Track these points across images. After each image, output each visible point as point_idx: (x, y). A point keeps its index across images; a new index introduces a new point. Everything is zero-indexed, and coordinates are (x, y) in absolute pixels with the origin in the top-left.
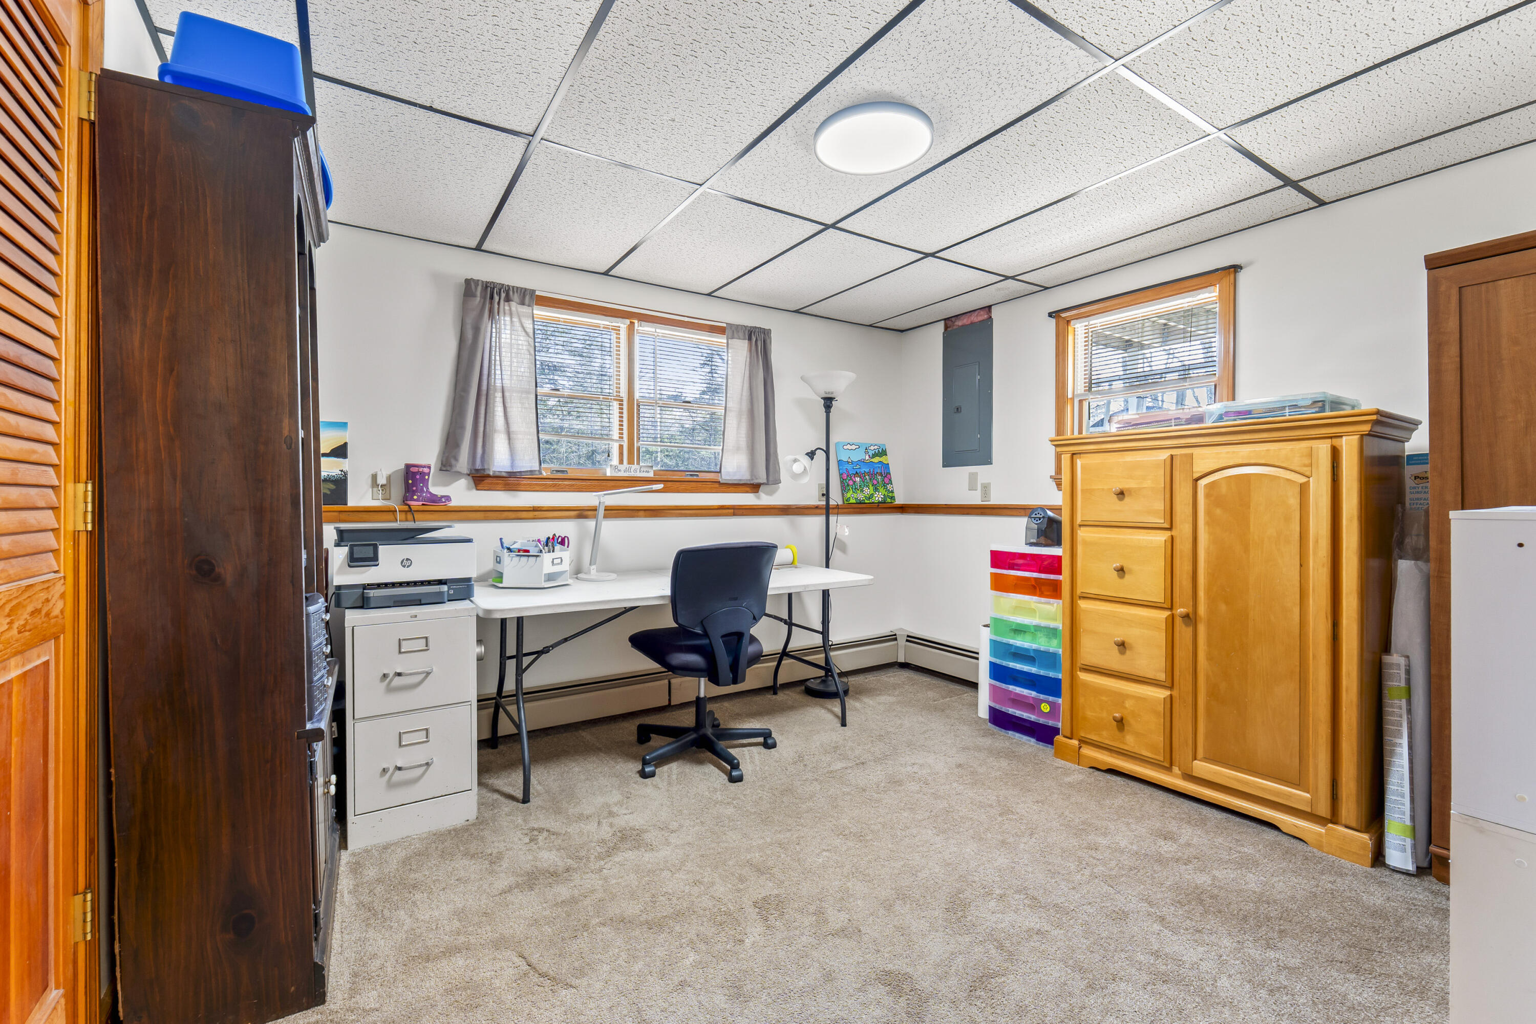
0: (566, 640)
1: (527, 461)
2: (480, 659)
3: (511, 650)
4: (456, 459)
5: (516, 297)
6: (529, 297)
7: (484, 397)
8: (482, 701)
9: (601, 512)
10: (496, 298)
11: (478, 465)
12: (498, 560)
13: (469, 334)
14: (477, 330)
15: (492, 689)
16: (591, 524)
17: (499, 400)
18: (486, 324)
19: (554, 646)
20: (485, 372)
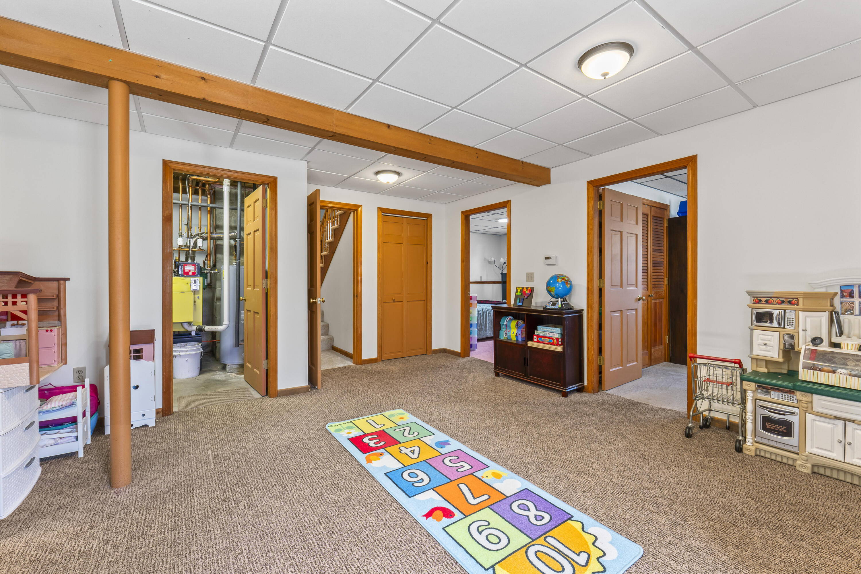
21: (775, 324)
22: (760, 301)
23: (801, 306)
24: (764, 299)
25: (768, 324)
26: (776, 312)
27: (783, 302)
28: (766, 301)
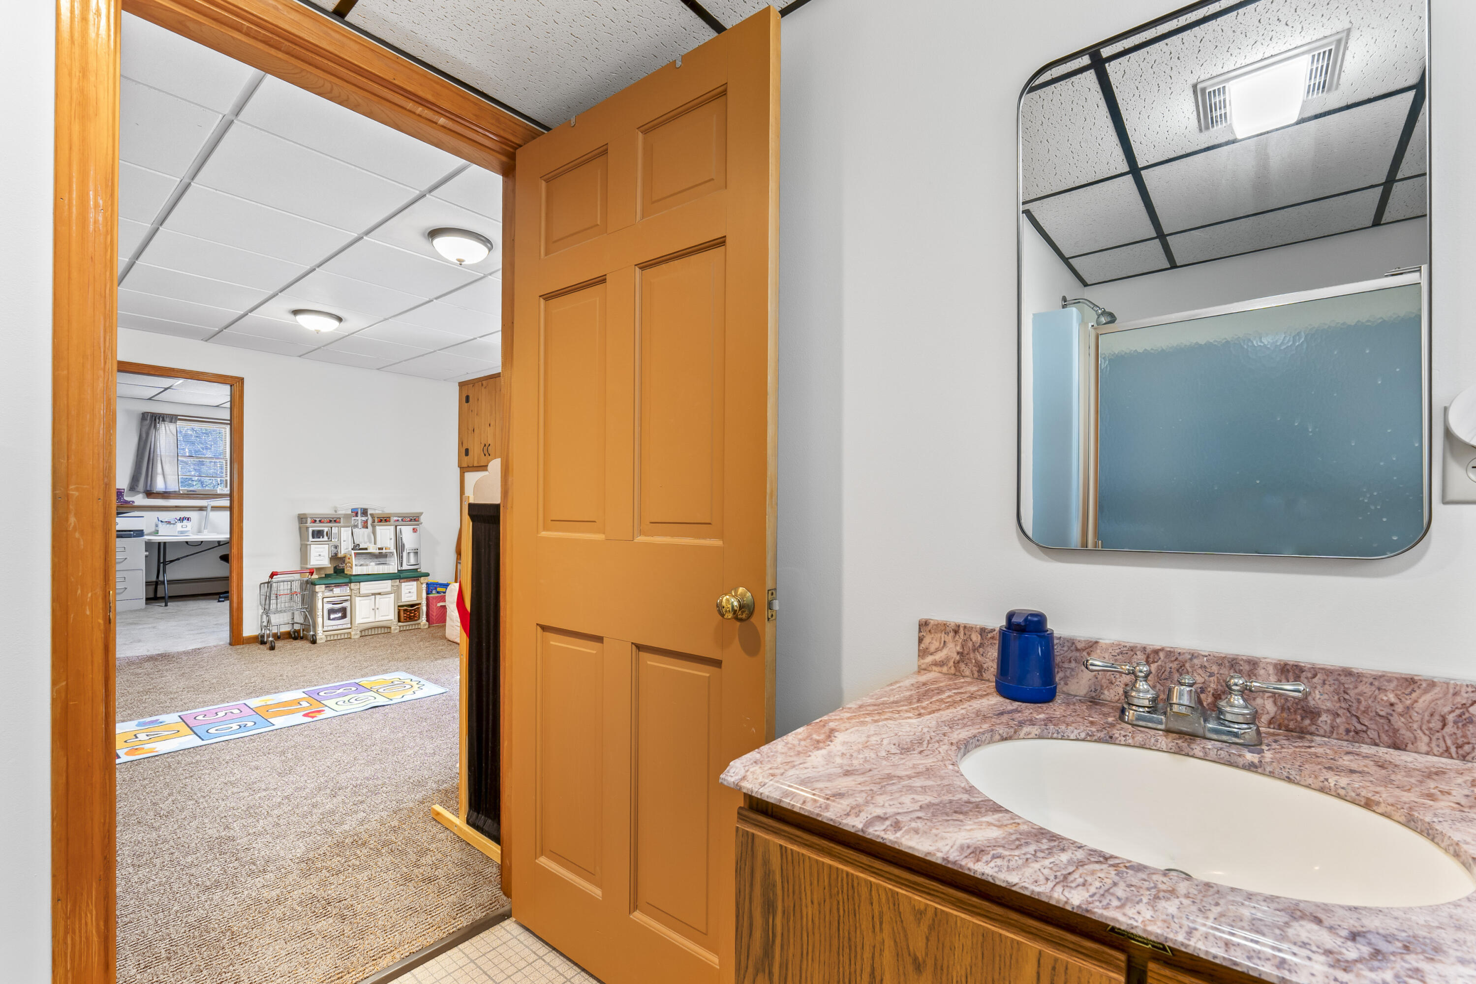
0: (187, 556)
1: (173, 486)
2: (146, 556)
3: (162, 561)
4: (137, 486)
5: (168, 419)
6: (173, 418)
7: (151, 462)
8: (148, 584)
9: (209, 508)
10: (158, 421)
11: (148, 488)
12: (157, 526)
13: (144, 436)
14: (148, 434)
15: (154, 579)
16: (204, 513)
17: (159, 459)
18: (153, 431)
19: (182, 558)
20: (152, 450)
21: (326, 538)
22: (315, 521)
23: (342, 524)
24: (318, 520)
25: (321, 539)
26: (326, 529)
27: (330, 521)
28: (320, 521)
